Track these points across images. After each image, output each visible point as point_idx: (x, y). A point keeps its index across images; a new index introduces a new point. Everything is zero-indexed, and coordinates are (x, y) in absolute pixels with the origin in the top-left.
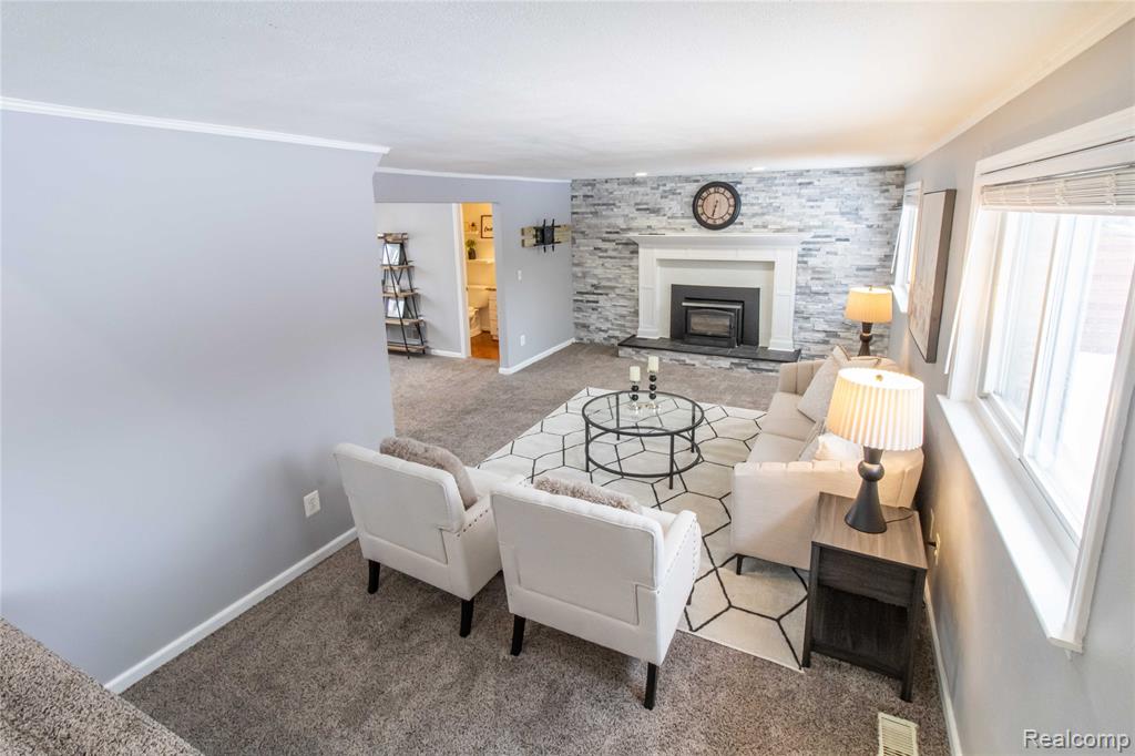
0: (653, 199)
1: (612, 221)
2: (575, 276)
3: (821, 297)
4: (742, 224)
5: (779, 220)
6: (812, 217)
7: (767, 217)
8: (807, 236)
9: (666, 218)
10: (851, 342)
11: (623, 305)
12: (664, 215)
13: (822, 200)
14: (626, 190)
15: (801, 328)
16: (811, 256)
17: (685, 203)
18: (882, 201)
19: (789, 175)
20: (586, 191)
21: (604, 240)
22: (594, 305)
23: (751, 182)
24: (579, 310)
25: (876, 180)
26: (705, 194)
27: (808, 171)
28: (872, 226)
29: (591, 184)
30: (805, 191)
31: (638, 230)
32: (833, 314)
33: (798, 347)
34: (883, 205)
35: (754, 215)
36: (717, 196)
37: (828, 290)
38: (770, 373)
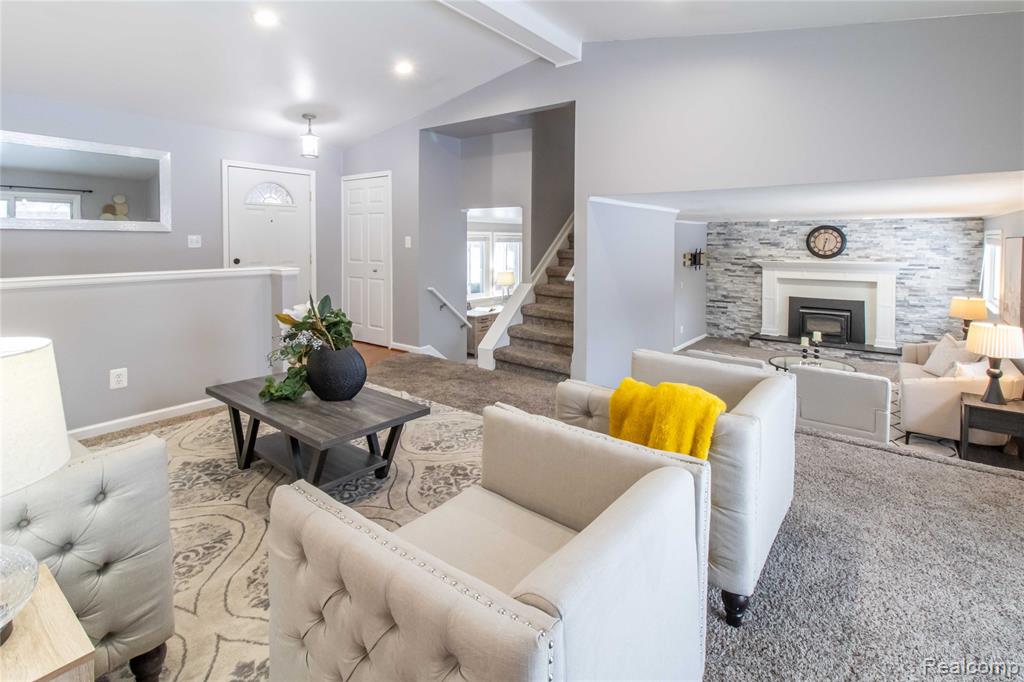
0: (775, 236)
1: (740, 250)
2: (708, 289)
3: (918, 309)
5: (879, 253)
6: (907, 251)
7: (868, 251)
8: (904, 265)
11: (749, 311)
12: (783, 248)
13: (915, 240)
14: (752, 230)
15: (902, 332)
16: (908, 279)
17: (800, 239)
18: (965, 241)
19: (886, 222)
20: (720, 230)
21: (733, 264)
22: (724, 310)
23: (856, 226)
24: (711, 313)
25: (961, 227)
26: (816, 234)
27: (903, 220)
28: (957, 259)
29: (725, 225)
30: (899, 233)
31: (761, 257)
32: (929, 322)
33: (900, 346)
34: (967, 244)
35: (858, 249)
36: (827, 236)
37: (924, 304)
38: (880, 362)
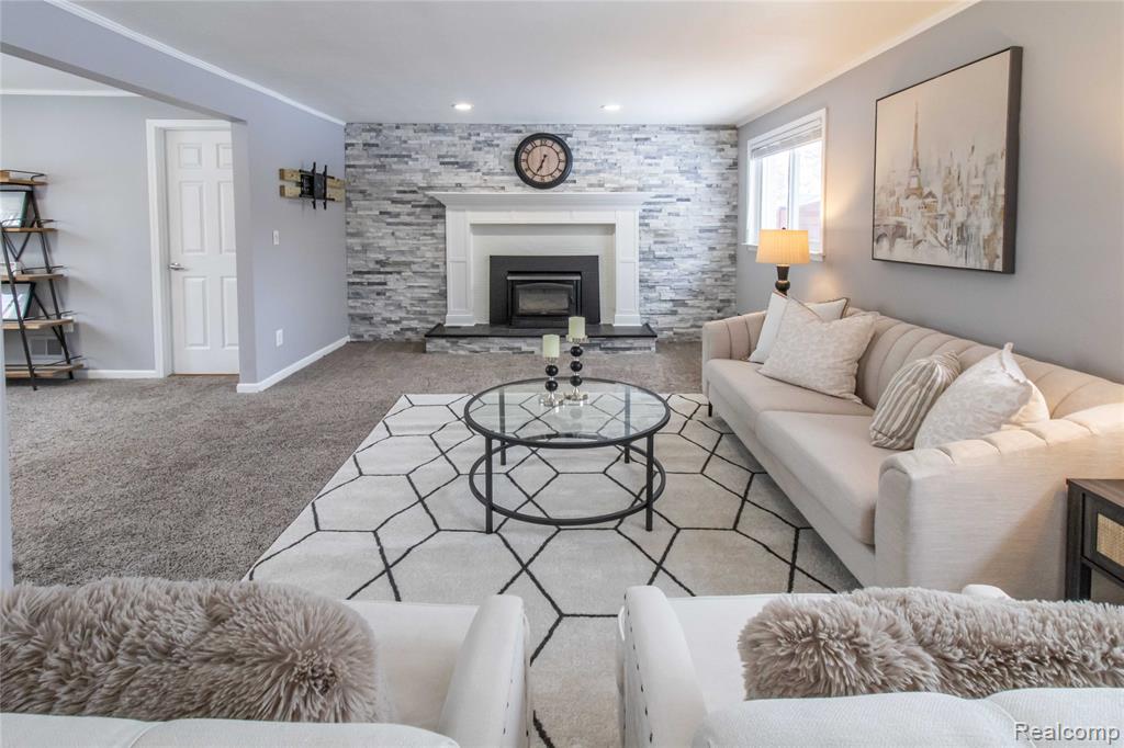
0: (464, 151)
1: (407, 176)
2: (350, 250)
3: (665, 263)
4: (575, 182)
5: (616, 178)
6: (651, 175)
7: (602, 175)
8: (648, 195)
9: (480, 174)
10: (699, 310)
11: (424, 287)
12: (479, 171)
13: (661, 158)
14: (426, 139)
15: (646, 299)
16: (653, 217)
17: (505, 157)
18: (719, 160)
19: (624, 129)
20: (369, 137)
21: (394, 202)
22: (380, 287)
23: (584, 135)
24: (357, 296)
25: (713, 138)
26: (529, 147)
27: (644, 126)
28: (710, 186)
29: (376, 128)
30: (642, 147)
31: (443, 188)
32: (679, 280)
33: (645, 321)
34: (720, 164)
35: (588, 172)
36: (545, 150)
37: (673, 254)
38: (628, 352)
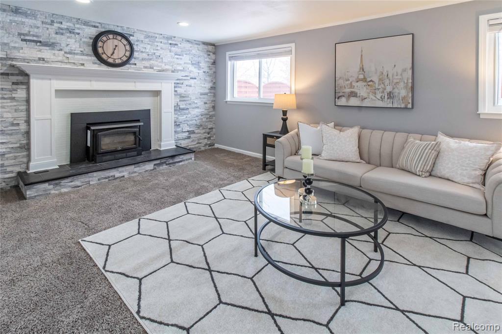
0: (47, 33)
3: (185, 111)
4: (135, 64)
5: (160, 64)
6: (178, 64)
7: (152, 62)
8: (177, 75)
9: (62, 52)
10: (200, 135)
12: (61, 50)
13: (183, 56)
15: (176, 132)
16: (179, 87)
18: (208, 60)
19: (164, 37)
23: (141, 37)
25: (206, 49)
26: (104, 38)
27: (175, 37)
28: (204, 72)
30: (173, 49)
31: (26, 60)
32: (191, 121)
34: (208, 62)
35: (143, 59)
36: (116, 42)
37: (188, 106)
38: (181, 164)
